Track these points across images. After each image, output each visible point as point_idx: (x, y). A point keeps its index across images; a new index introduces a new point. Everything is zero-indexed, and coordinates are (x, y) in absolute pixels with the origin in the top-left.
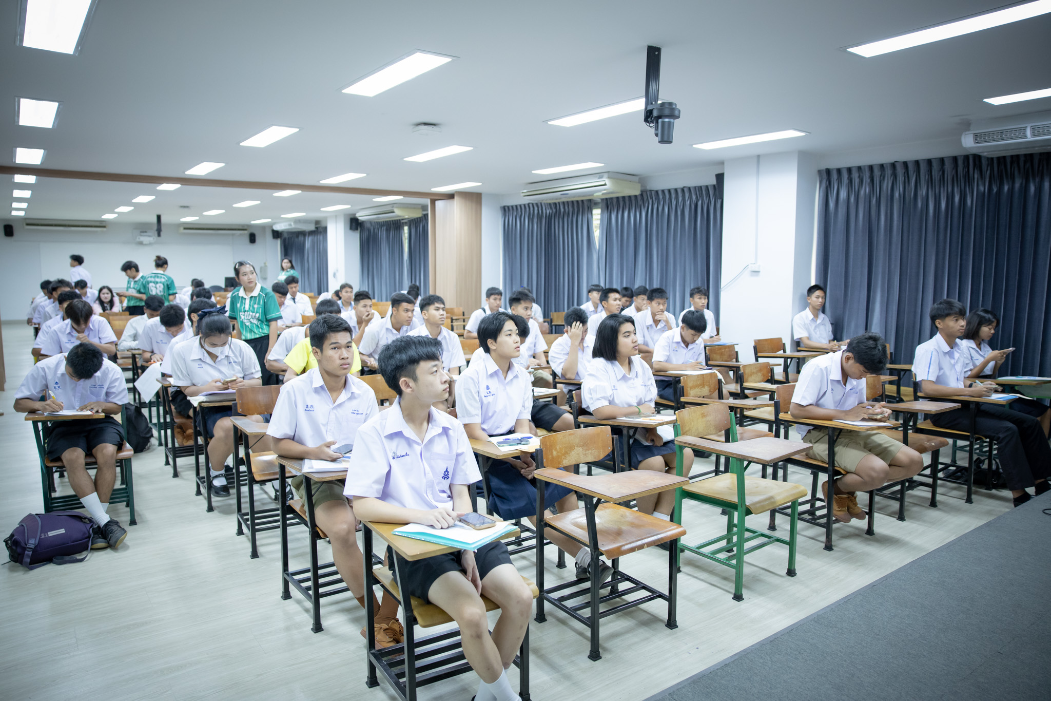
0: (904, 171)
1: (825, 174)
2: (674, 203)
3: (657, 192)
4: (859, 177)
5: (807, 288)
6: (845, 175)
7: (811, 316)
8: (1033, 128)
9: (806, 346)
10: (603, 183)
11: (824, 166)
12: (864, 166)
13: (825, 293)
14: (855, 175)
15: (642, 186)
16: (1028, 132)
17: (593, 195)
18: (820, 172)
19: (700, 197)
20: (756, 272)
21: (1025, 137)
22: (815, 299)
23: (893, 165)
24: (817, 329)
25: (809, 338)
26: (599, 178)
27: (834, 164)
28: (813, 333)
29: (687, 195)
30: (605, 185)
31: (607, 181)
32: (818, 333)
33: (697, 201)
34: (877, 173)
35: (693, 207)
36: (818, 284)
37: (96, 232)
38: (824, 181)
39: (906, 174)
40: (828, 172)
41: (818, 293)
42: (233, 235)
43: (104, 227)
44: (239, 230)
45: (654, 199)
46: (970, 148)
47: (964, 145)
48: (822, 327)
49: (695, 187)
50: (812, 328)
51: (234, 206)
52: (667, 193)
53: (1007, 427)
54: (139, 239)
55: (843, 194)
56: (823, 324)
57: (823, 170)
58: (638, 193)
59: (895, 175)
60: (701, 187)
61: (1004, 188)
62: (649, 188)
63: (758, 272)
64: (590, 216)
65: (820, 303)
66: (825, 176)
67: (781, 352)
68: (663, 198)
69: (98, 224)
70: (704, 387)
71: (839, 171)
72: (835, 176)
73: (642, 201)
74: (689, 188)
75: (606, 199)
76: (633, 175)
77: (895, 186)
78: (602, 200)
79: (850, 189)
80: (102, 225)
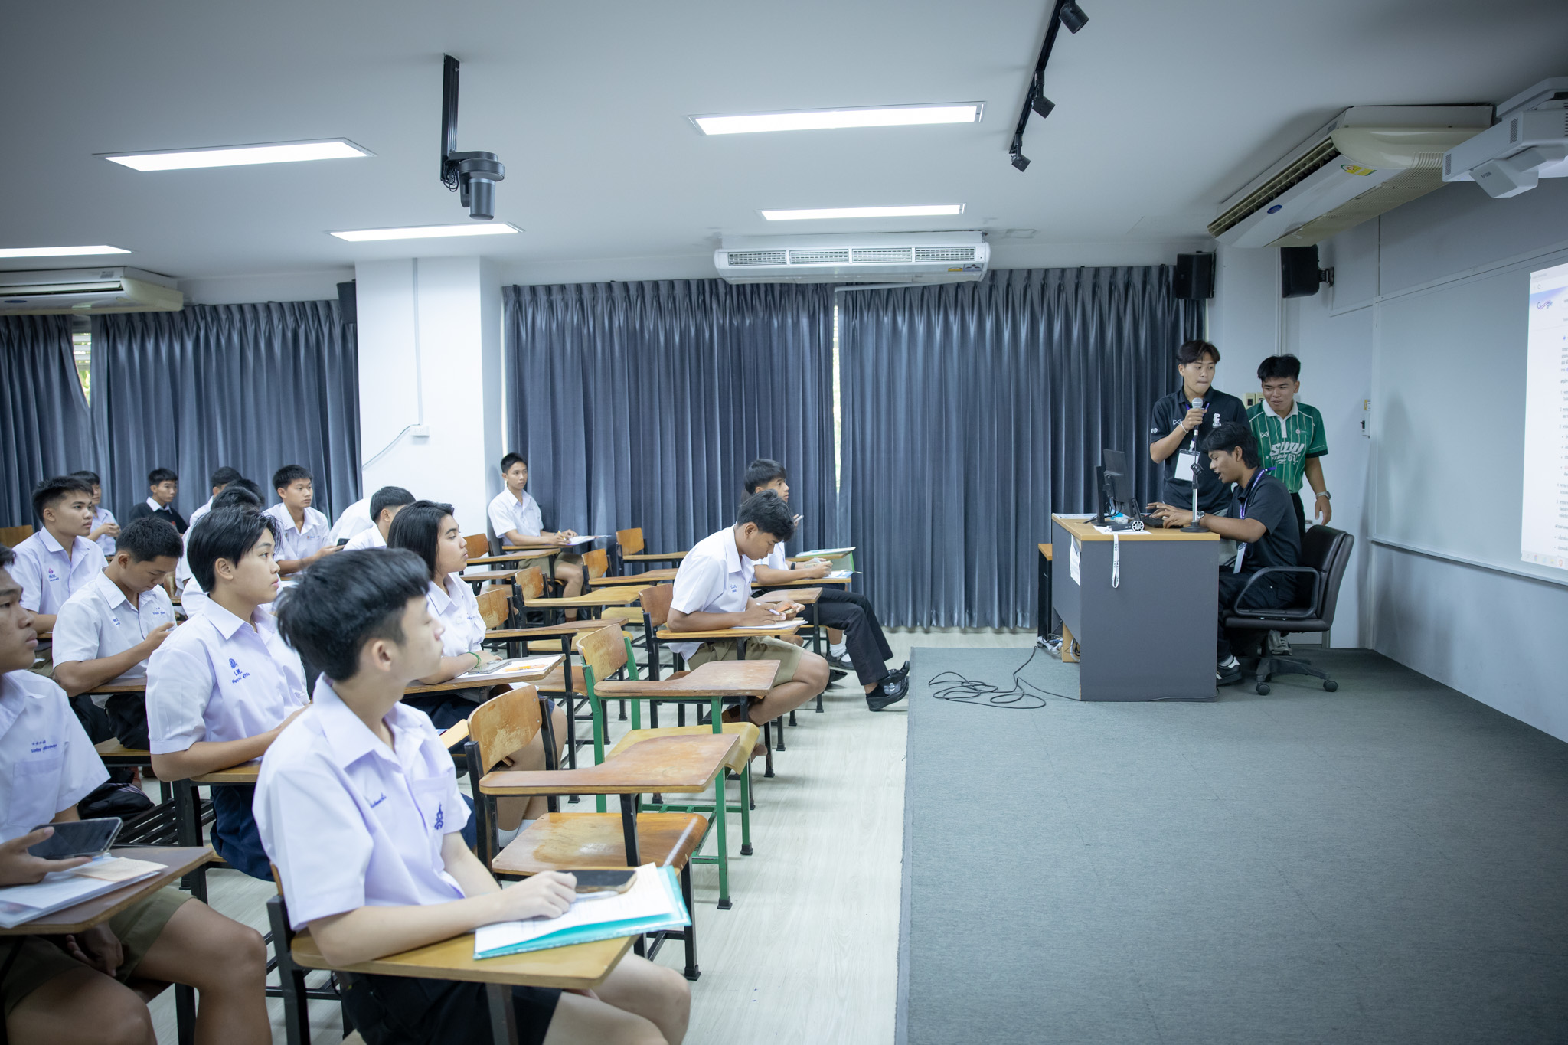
0: (624, 295)
1: (513, 294)
2: (251, 328)
3: (215, 308)
4: (563, 299)
5: (500, 460)
6: (542, 297)
7: (514, 500)
8: (792, 253)
9: (518, 543)
10: (116, 286)
11: (510, 282)
12: (570, 285)
13: (526, 464)
14: (557, 297)
15: (185, 297)
16: (788, 257)
17: (70, 307)
18: (504, 289)
19: (302, 319)
20: (422, 438)
21: (784, 263)
22: (513, 476)
23: (609, 286)
24: (525, 517)
25: (517, 531)
26: (102, 277)
27: (525, 280)
28: (521, 523)
29: (276, 317)
30: (120, 289)
31: (124, 284)
32: (526, 522)
33: (298, 326)
34: (587, 294)
35: (289, 335)
36: (511, 452)
38: (511, 303)
39: (627, 300)
40: (517, 289)
41: (517, 466)
45: (209, 319)
46: (724, 270)
47: (717, 266)
48: (529, 513)
49: (292, 304)
50: (518, 515)
52: (235, 311)
53: (854, 610)
55: (541, 322)
56: (530, 509)
57: (509, 287)
58: (177, 307)
59: (611, 299)
60: (303, 303)
61: (745, 323)
62: (195, 300)
63: (427, 437)
64: (64, 345)
65: (521, 482)
66: (512, 296)
67: (486, 556)
68: (227, 318)
70: (492, 613)
71: (533, 289)
72: (526, 297)
73: (183, 322)
74: (281, 305)
75: (104, 316)
76: (167, 276)
77: (613, 314)
78: (94, 317)
79: (551, 315)
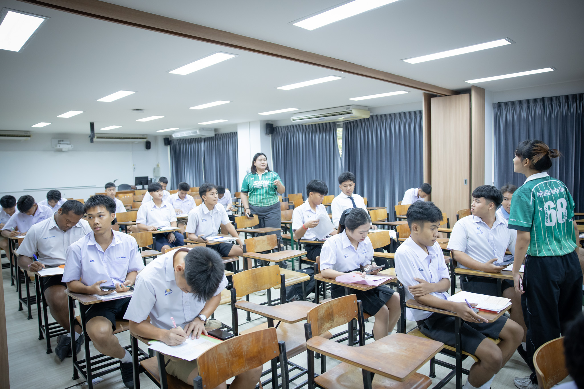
37: (20, 141)
42: (132, 142)
43: (29, 136)
44: (140, 138)
51: (137, 121)
54: (59, 146)
69: (23, 134)
80: (26, 134)
